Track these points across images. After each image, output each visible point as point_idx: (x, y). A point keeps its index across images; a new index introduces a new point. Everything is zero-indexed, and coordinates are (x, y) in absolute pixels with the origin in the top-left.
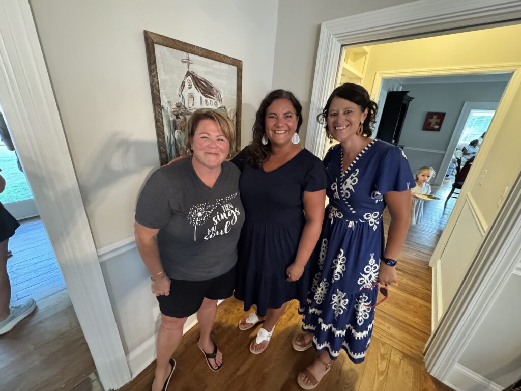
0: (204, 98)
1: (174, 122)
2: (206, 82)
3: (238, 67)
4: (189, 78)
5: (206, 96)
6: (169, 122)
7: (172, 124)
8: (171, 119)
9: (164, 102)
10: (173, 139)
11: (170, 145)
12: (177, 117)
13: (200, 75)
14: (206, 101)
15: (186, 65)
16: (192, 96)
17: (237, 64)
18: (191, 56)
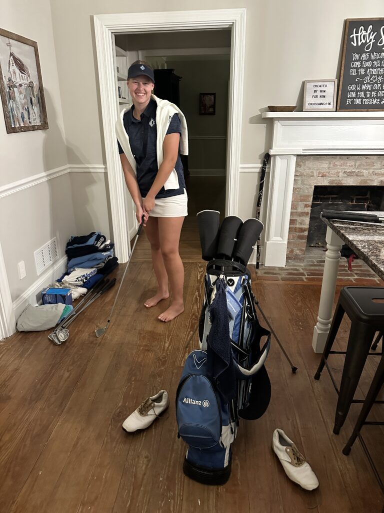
0: (21, 74)
1: (9, 92)
2: (20, 61)
3: (34, 47)
4: (12, 58)
5: (22, 73)
6: (7, 92)
7: (8, 94)
8: (7, 90)
9: (3, 76)
10: (10, 108)
11: (9, 112)
12: (10, 89)
13: (17, 55)
14: (22, 76)
15: (9, 48)
16: (14, 73)
17: (34, 45)
18: (11, 41)
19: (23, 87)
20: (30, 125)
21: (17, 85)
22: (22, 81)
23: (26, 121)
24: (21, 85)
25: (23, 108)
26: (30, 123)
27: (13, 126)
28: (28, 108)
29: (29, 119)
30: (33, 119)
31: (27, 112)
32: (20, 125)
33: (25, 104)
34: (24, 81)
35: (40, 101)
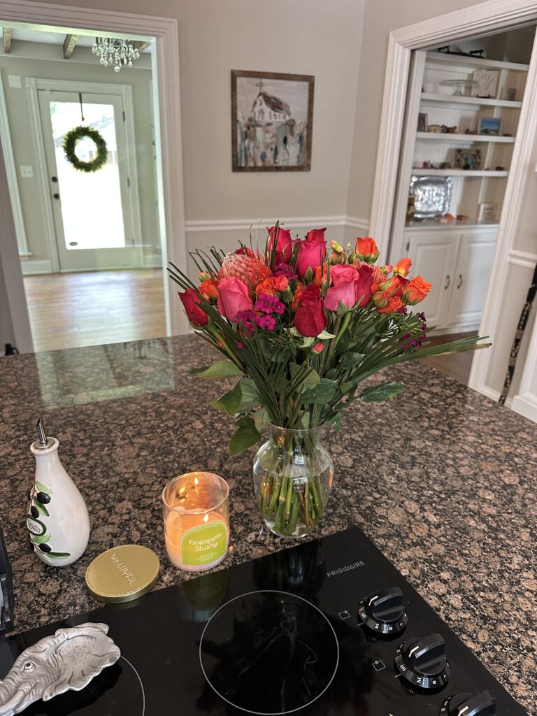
0: (273, 112)
1: (246, 132)
2: (275, 99)
3: (310, 82)
4: (261, 97)
5: (275, 111)
6: (242, 132)
7: (244, 134)
8: (244, 130)
9: (239, 117)
10: (243, 147)
11: (241, 151)
12: (249, 129)
13: (271, 93)
14: (275, 115)
15: (259, 88)
16: (262, 112)
17: (309, 79)
18: (264, 81)
19: (272, 126)
20: (274, 165)
21: (262, 124)
22: (273, 120)
23: (270, 161)
24: (269, 125)
25: (267, 147)
26: (275, 163)
27: (243, 165)
28: (276, 148)
29: (275, 158)
30: (281, 160)
31: (272, 153)
32: (255, 163)
33: (271, 143)
34: (278, 120)
35: (305, 140)
